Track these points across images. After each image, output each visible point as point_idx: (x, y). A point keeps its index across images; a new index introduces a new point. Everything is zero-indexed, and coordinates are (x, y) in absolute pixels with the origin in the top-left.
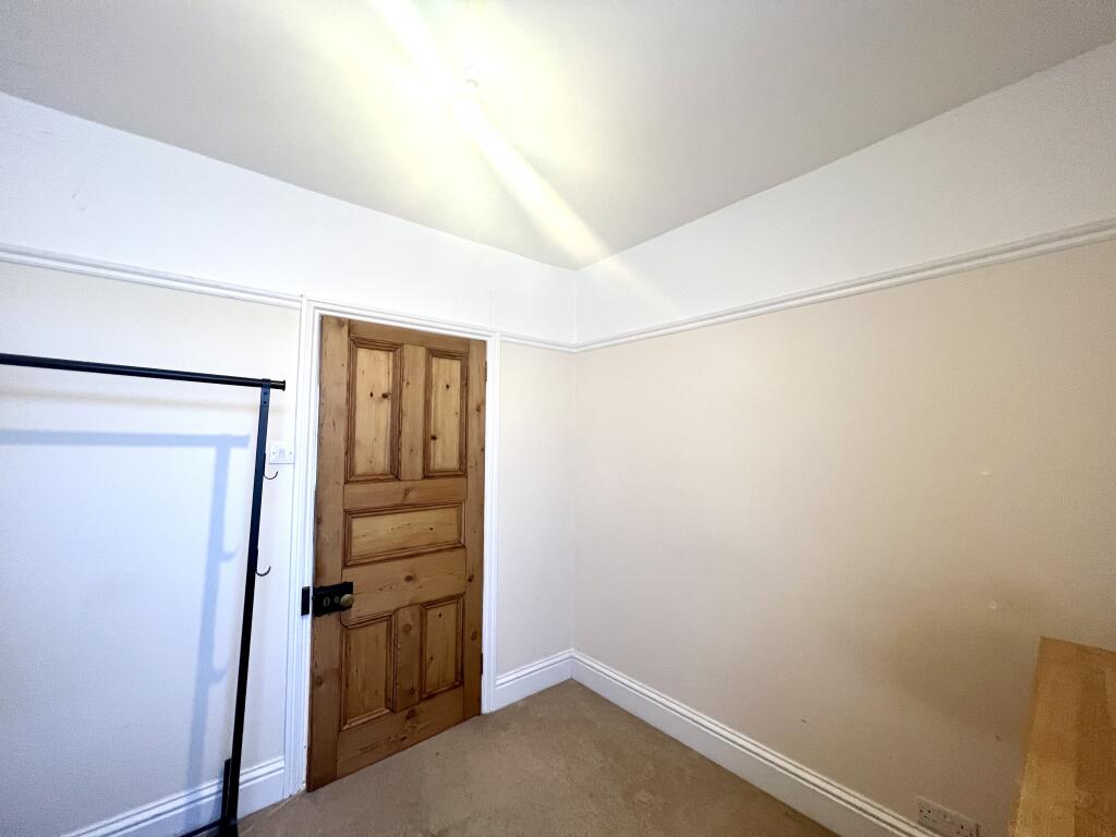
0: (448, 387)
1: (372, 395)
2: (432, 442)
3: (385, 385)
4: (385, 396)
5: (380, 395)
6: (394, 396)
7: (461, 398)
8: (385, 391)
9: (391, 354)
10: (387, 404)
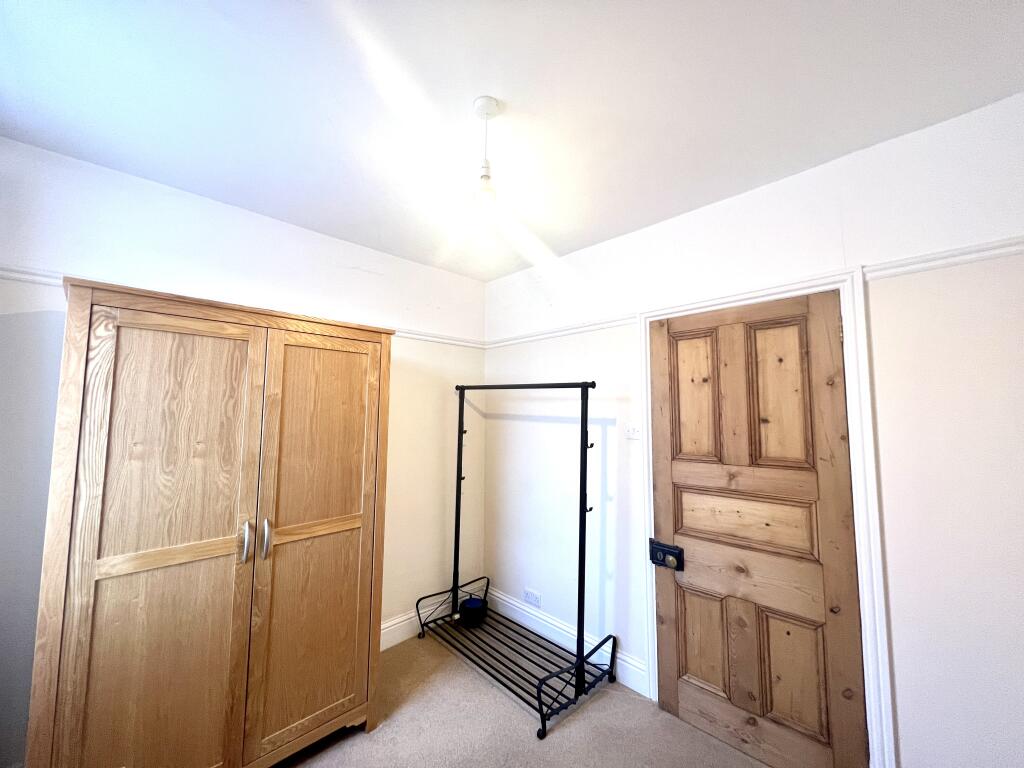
0: (781, 360)
1: (693, 381)
2: (762, 425)
3: (705, 370)
4: (705, 380)
5: (701, 380)
6: (714, 379)
7: (802, 371)
8: (705, 375)
9: (708, 339)
10: (707, 389)
